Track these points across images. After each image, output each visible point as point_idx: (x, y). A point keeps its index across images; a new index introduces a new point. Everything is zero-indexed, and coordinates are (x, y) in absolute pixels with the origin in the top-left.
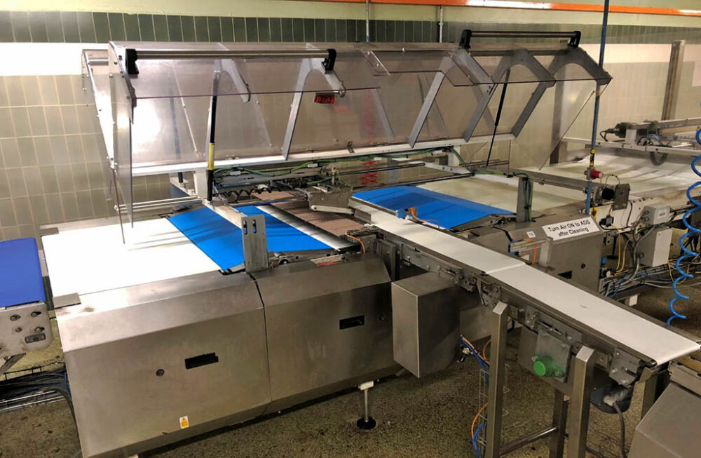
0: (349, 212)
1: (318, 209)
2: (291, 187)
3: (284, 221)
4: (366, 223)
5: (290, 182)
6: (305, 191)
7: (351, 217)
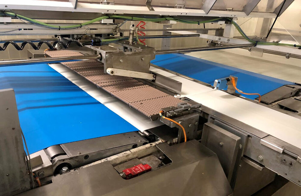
0: (150, 77)
1: (115, 74)
2: (81, 44)
3: (73, 82)
4: (176, 94)
5: (80, 38)
6: (99, 50)
7: (151, 83)
